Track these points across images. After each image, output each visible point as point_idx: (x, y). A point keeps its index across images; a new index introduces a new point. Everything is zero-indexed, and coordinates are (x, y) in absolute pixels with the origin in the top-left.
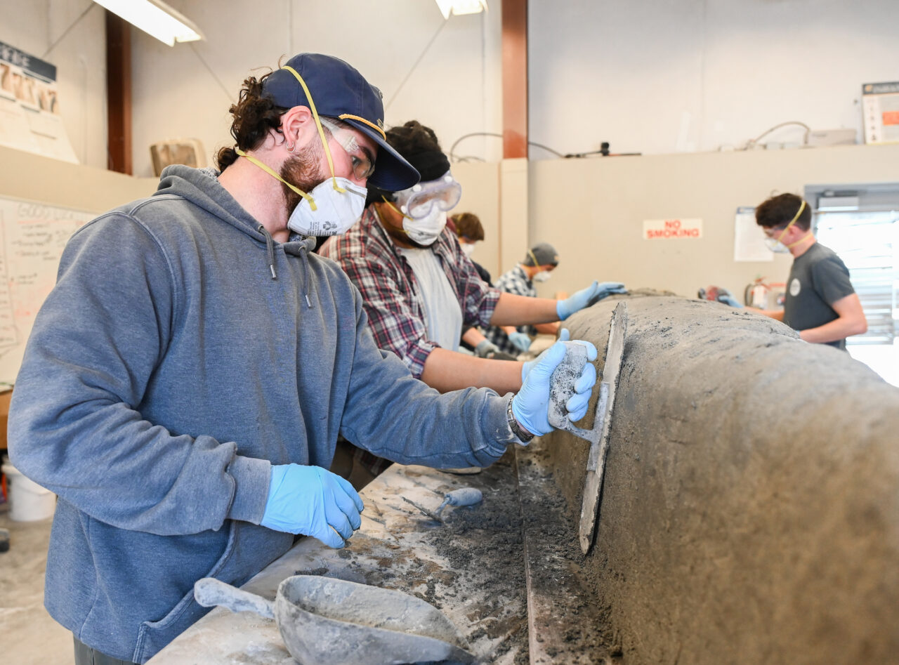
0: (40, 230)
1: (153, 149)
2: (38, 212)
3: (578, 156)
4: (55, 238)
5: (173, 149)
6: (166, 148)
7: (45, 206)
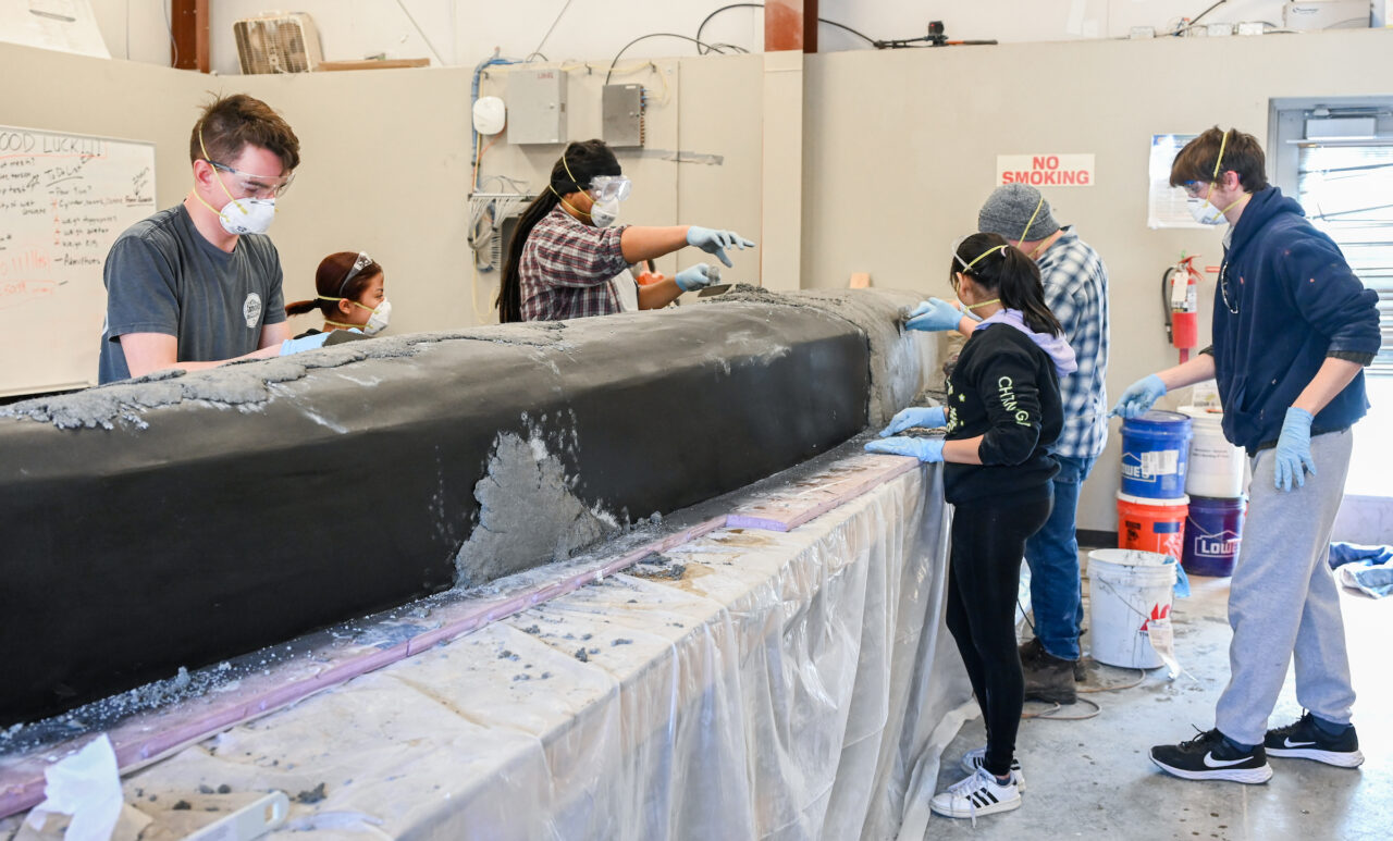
0: (17, 170)
1: (241, 30)
2: (15, 142)
3: (895, 45)
4: (44, 179)
5: (270, 28)
6: (261, 26)
7: (26, 133)
